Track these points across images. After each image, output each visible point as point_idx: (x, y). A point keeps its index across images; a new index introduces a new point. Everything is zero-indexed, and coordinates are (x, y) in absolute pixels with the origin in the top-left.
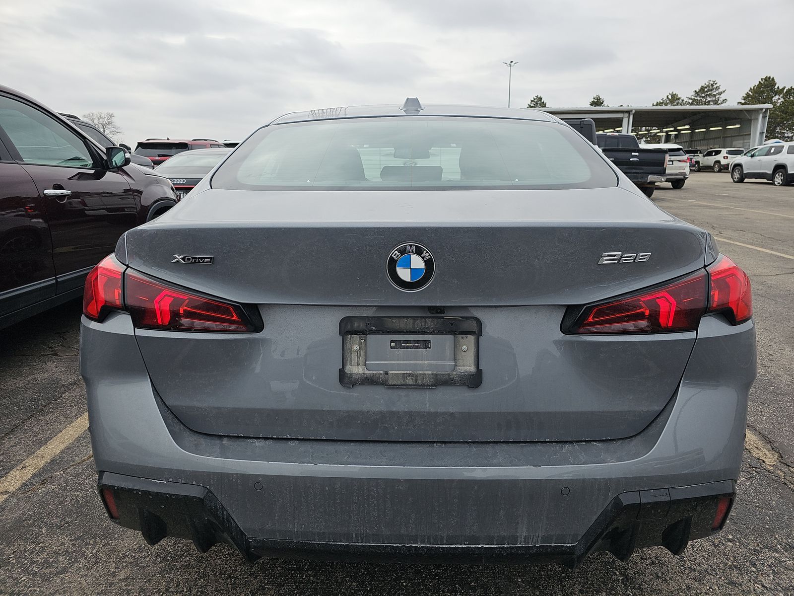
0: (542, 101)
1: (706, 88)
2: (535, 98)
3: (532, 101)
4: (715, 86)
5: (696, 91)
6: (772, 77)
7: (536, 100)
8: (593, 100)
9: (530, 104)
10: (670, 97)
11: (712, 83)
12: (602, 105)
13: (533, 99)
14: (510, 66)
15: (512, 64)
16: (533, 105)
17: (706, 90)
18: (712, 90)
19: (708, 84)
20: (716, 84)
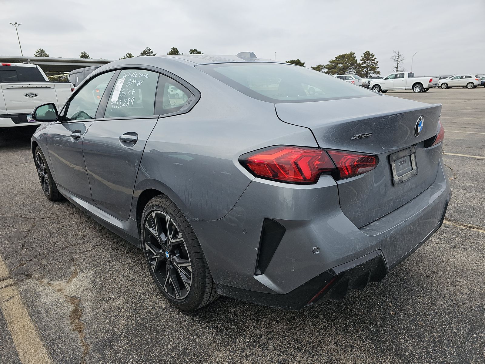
0: (45, 53)
1: (146, 51)
2: (39, 50)
3: (37, 53)
4: (150, 51)
5: (141, 53)
6: (176, 48)
7: (40, 52)
8: (81, 54)
9: (35, 54)
10: (128, 55)
11: (149, 49)
12: (89, 58)
13: (37, 51)
14: (16, 26)
15: (17, 25)
16: (39, 55)
17: (146, 52)
18: (149, 53)
19: (146, 49)
20: (151, 49)
